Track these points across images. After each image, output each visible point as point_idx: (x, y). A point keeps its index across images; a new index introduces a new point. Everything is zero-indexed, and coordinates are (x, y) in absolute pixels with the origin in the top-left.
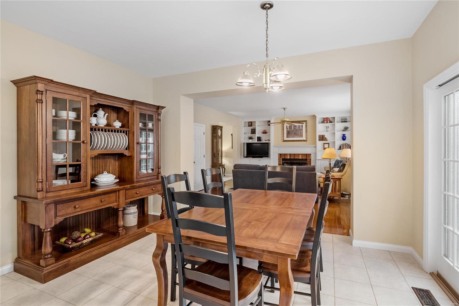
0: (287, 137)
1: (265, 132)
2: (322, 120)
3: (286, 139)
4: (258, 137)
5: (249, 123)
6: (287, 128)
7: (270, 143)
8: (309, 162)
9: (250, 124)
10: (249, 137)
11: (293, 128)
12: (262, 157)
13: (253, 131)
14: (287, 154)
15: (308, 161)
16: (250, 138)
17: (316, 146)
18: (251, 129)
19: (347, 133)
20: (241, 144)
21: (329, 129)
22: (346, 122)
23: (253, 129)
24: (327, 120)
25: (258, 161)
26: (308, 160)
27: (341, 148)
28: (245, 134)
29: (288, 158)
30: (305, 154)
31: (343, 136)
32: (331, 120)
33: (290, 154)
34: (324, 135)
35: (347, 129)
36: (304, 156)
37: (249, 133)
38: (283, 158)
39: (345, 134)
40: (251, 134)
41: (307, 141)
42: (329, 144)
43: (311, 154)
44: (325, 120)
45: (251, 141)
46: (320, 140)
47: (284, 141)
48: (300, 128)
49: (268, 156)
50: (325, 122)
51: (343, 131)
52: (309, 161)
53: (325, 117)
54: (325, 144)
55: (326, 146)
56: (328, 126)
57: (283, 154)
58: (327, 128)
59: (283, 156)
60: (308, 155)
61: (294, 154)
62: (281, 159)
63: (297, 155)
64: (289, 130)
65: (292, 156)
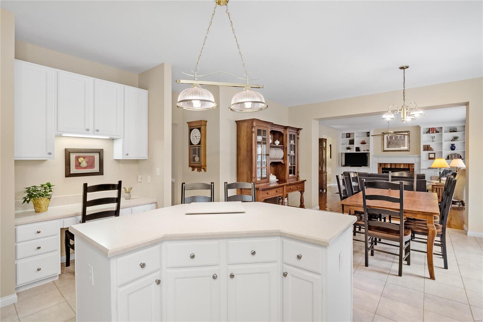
0: (388, 147)
1: (363, 143)
2: (427, 130)
3: (386, 149)
4: (356, 148)
5: (347, 134)
6: (387, 139)
7: (369, 153)
8: (412, 171)
9: (348, 135)
10: (347, 147)
11: (394, 139)
12: (361, 166)
13: (352, 142)
14: (388, 163)
15: (410, 170)
16: (348, 148)
17: (420, 156)
18: (350, 140)
19: (456, 143)
20: (339, 154)
21: (435, 139)
22: (456, 131)
23: (351, 140)
24: (433, 131)
25: (357, 170)
26: (411, 169)
27: (450, 158)
28: (342, 145)
29: (389, 167)
30: (407, 164)
31: (451, 146)
32: (438, 130)
33: (391, 164)
34: (429, 145)
35: (456, 139)
36: (407, 166)
37: (347, 144)
38: (383, 167)
39: (454, 144)
40: (350, 144)
41: (409, 151)
42: (435, 154)
43: (414, 164)
45: (349, 151)
46: (424, 150)
47: (384, 151)
48: (402, 138)
49: (367, 166)
51: (451, 141)
52: (412, 170)
53: (431, 127)
54: (430, 154)
55: (432, 156)
56: (434, 136)
57: (383, 163)
58: (433, 138)
59: (383, 166)
60: (410, 165)
61: (395, 164)
62: (380, 168)
63: (398, 164)
64: (390, 140)
65: (393, 166)
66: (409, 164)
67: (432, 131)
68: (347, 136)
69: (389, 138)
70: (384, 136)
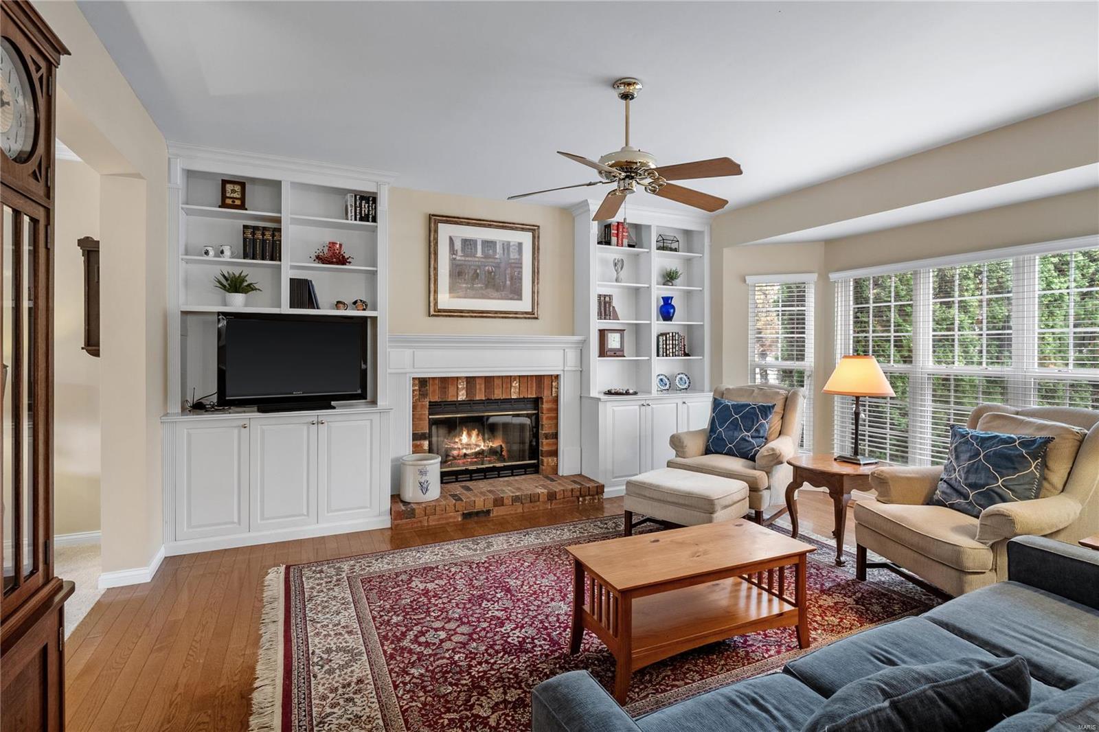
0: (453, 294)
1: (334, 257)
2: (602, 232)
3: (445, 302)
4: (293, 282)
5: (229, 187)
6: (452, 250)
7: (374, 319)
8: (549, 410)
9: (232, 191)
10: (225, 276)
11: (479, 254)
12: (323, 403)
13: (261, 244)
14: (457, 378)
15: (546, 406)
16: (235, 285)
18: (245, 227)
19: (676, 293)
20: (163, 318)
21: (623, 274)
23: (255, 228)
24: (620, 235)
25: (305, 428)
26: (547, 402)
28: (190, 253)
29: (462, 396)
30: (533, 377)
31: (663, 302)
32: (633, 235)
33: (470, 381)
34: (610, 296)
35: (673, 279)
36: (531, 388)
37: (227, 252)
38: (436, 399)
40: (245, 256)
41: (537, 318)
44: (614, 232)
45: (238, 303)
47: (439, 313)
48: (512, 256)
49: (363, 396)
50: (614, 239)
51: (664, 284)
52: (551, 405)
55: (614, 341)
56: (622, 260)
57: (434, 379)
58: (619, 265)
59: (434, 391)
60: (546, 382)
61: (486, 377)
62: (423, 406)
64: (463, 258)
65: (480, 389)
66: (539, 379)
67: (617, 235)
68: (224, 197)
69: (458, 245)
70: (436, 231)
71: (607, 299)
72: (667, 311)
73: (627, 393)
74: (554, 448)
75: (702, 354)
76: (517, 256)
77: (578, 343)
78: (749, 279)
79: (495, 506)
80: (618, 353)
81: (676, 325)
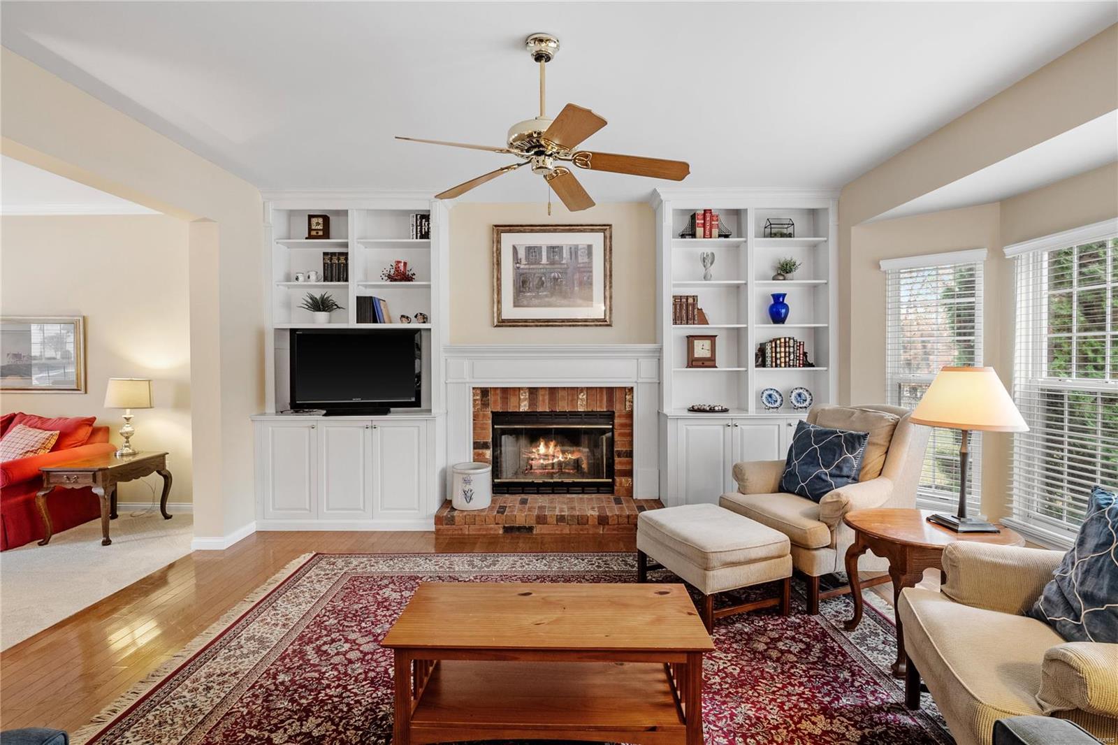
0: (516, 304)
1: (401, 275)
2: (684, 224)
3: (509, 312)
4: (360, 300)
5: (314, 221)
6: (516, 260)
7: (429, 331)
8: (623, 425)
9: (318, 224)
10: (312, 298)
11: (544, 260)
12: (383, 409)
13: (336, 268)
14: (519, 389)
15: (617, 421)
16: (321, 305)
17: (660, 350)
18: (325, 254)
19: (791, 289)
20: (261, 336)
21: (713, 270)
22: (788, 235)
23: (333, 254)
24: (708, 224)
25: (361, 431)
26: (619, 416)
27: (768, 361)
28: (288, 279)
29: (524, 407)
30: (596, 388)
31: (772, 301)
32: (726, 223)
33: (533, 391)
34: (695, 298)
35: (789, 271)
36: (601, 401)
37: (313, 277)
38: (499, 409)
39: (784, 295)
40: (325, 279)
41: (610, 325)
42: (713, 338)
43: (631, 389)
44: (699, 221)
45: (321, 321)
46: (677, 320)
47: (503, 323)
48: (580, 260)
49: (417, 404)
50: (700, 231)
51: (773, 278)
52: (623, 421)
53: (700, 208)
54: (695, 342)
55: (701, 349)
56: (713, 254)
57: (495, 389)
58: (708, 262)
59: (495, 402)
60: (617, 395)
61: (550, 388)
62: (484, 416)
63: (564, 393)
64: (527, 266)
65: (544, 401)
66: (610, 391)
67: (704, 225)
68: (310, 229)
69: (522, 254)
70: (499, 242)
71: (690, 301)
72: (777, 311)
73: (712, 410)
74: (628, 467)
75: (827, 365)
76: (586, 260)
77: (654, 352)
78: (884, 265)
79: (538, 523)
80: (709, 362)
81: (792, 328)
